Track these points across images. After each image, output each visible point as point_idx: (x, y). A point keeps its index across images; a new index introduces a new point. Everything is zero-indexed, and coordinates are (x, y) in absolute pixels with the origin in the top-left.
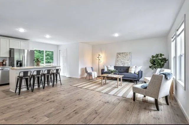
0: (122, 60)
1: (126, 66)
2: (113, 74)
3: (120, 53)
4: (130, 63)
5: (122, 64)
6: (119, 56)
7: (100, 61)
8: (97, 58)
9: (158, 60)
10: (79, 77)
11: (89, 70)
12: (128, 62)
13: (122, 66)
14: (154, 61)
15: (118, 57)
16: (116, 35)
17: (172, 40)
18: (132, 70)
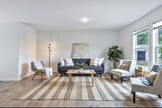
0: (80, 52)
1: (85, 58)
2: (82, 69)
3: (76, 44)
4: (88, 55)
5: (80, 56)
6: (76, 46)
7: (51, 53)
8: (48, 49)
9: (117, 52)
10: (19, 79)
11: (39, 67)
12: (86, 53)
13: (79, 58)
14: (113, 53)
15: (73, 48)
16: (85, 20)
17: (134, 33)
18: (95, 62)
